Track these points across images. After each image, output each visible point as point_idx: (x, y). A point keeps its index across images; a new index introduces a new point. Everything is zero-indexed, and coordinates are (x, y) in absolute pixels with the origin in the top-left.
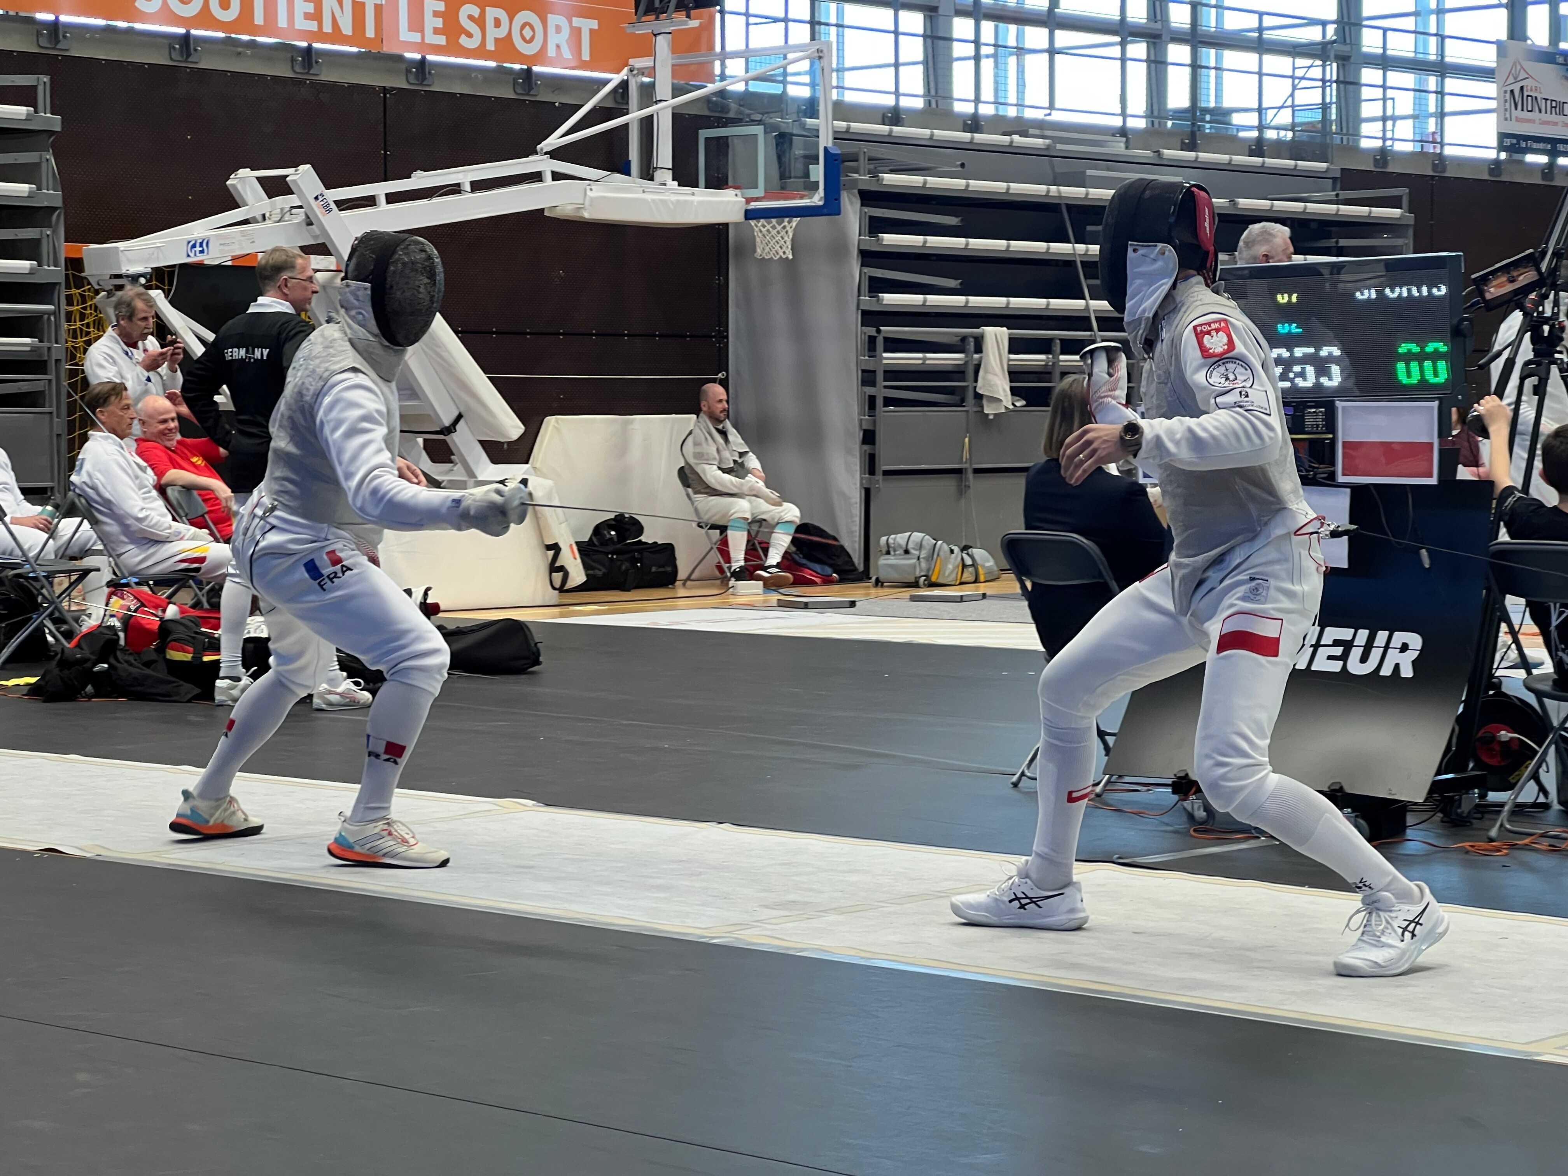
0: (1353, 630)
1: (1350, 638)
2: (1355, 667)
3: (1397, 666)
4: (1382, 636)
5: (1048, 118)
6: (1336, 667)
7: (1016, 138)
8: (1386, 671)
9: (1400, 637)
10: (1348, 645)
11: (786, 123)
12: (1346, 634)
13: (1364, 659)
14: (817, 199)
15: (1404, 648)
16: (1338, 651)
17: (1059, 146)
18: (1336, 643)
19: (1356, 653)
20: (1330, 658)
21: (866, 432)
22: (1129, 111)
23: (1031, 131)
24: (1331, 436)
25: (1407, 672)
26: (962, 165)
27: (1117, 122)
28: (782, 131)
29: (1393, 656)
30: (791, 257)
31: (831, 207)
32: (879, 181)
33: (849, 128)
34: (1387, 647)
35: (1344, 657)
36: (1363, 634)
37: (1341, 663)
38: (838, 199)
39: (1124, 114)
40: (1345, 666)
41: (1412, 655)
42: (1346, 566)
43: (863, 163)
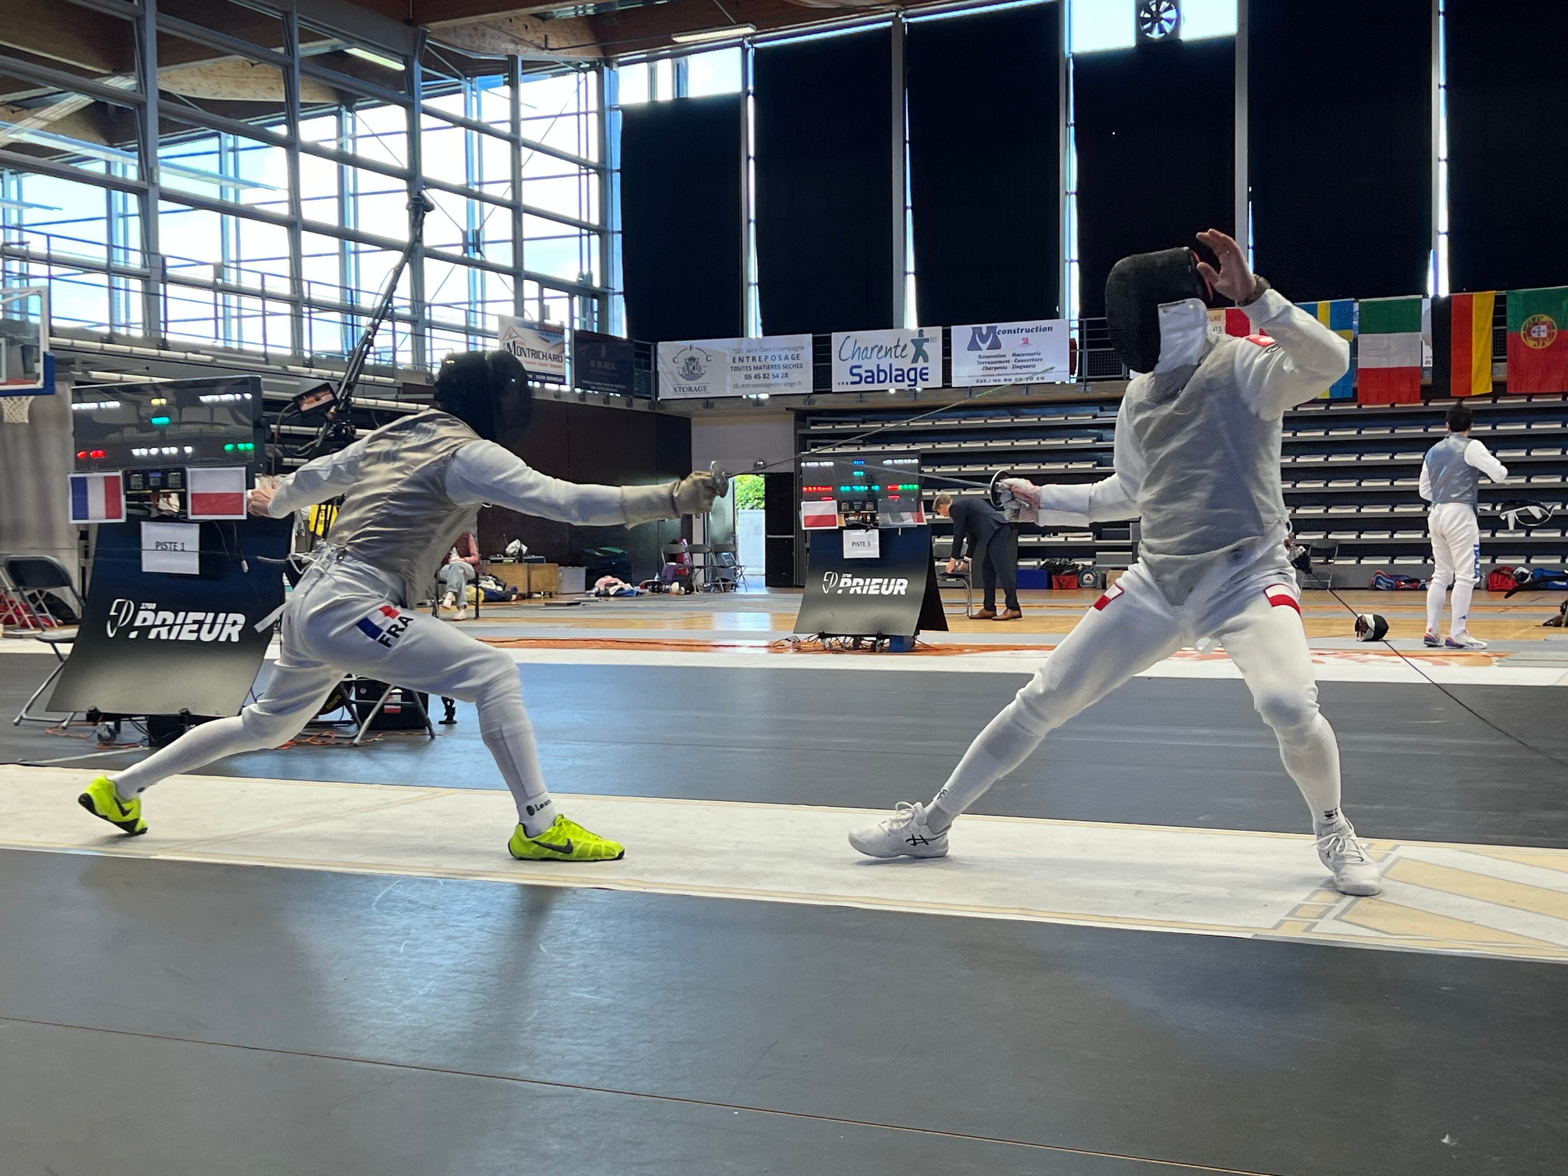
0: (204, 614)
1: (202, 619)
2: (205, 637)
3: (229, 635)
4: (222, 616)
5: (215, 344)
6: (193, 637)
7: (190, 355)
8: (223, 638)
9: (232, 617)
10: (201, 623)
11: (28, 338)
12: (200, 616)
13: (210, 632)
14: (39, 385)
15: (234, 623)
16: (196, 627)
17: (219, 361)
18: (195, 622)
19: (206, 627)
20: (191, 631)
21: (82, 532)
22: (268, 342)
23: (202, 351)
24: (183, 490)
25: (235, 638)
26: (147, 368)
27: (261, 349)
28: (27, 343)
29: (228, 629)
30: (27, 421)
31: (48, 389)
32: (90, 375)
33: (72, 344)
34: (224, 624)
35: (198, 631)
36: (211, 616)
37: (196, 635)
38: (53, 385)
39: (265, 344)
40: (198, 637)
41: (239, 628)
42: (198, 573)
43: (78, 365)
